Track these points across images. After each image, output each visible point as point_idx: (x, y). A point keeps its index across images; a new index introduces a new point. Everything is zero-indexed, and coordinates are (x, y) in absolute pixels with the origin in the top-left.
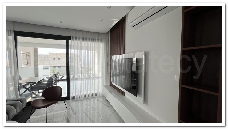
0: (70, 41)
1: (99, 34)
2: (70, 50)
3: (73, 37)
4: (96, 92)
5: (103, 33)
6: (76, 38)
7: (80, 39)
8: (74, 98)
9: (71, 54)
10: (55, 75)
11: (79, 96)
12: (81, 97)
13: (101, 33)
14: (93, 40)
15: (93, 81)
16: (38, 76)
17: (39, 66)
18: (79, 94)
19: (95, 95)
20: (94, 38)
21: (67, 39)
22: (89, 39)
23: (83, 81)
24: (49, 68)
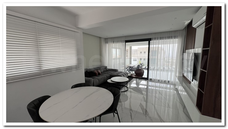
0: (151, 41)
1: (175, 31)
2: (150, 46)
3: (153, 38)
4: (168, 80)
5: (180, 30)
6: (155, 39)
7: (158, 39)
8: (151, 79)
9: (151, 47)
10: (141, 64)
11: (155, 80)
12: (156, 80)
13: (178, 31)
14: (169, 37)
15: (166, 73)
16: (131, 64)
17: (132, 58)
18: (155, 78)
19: (167, 82)
20: (170, 36)
21: (149, 40)
22: (165, 37)
23: (158, 72)
24: (137, 60)
